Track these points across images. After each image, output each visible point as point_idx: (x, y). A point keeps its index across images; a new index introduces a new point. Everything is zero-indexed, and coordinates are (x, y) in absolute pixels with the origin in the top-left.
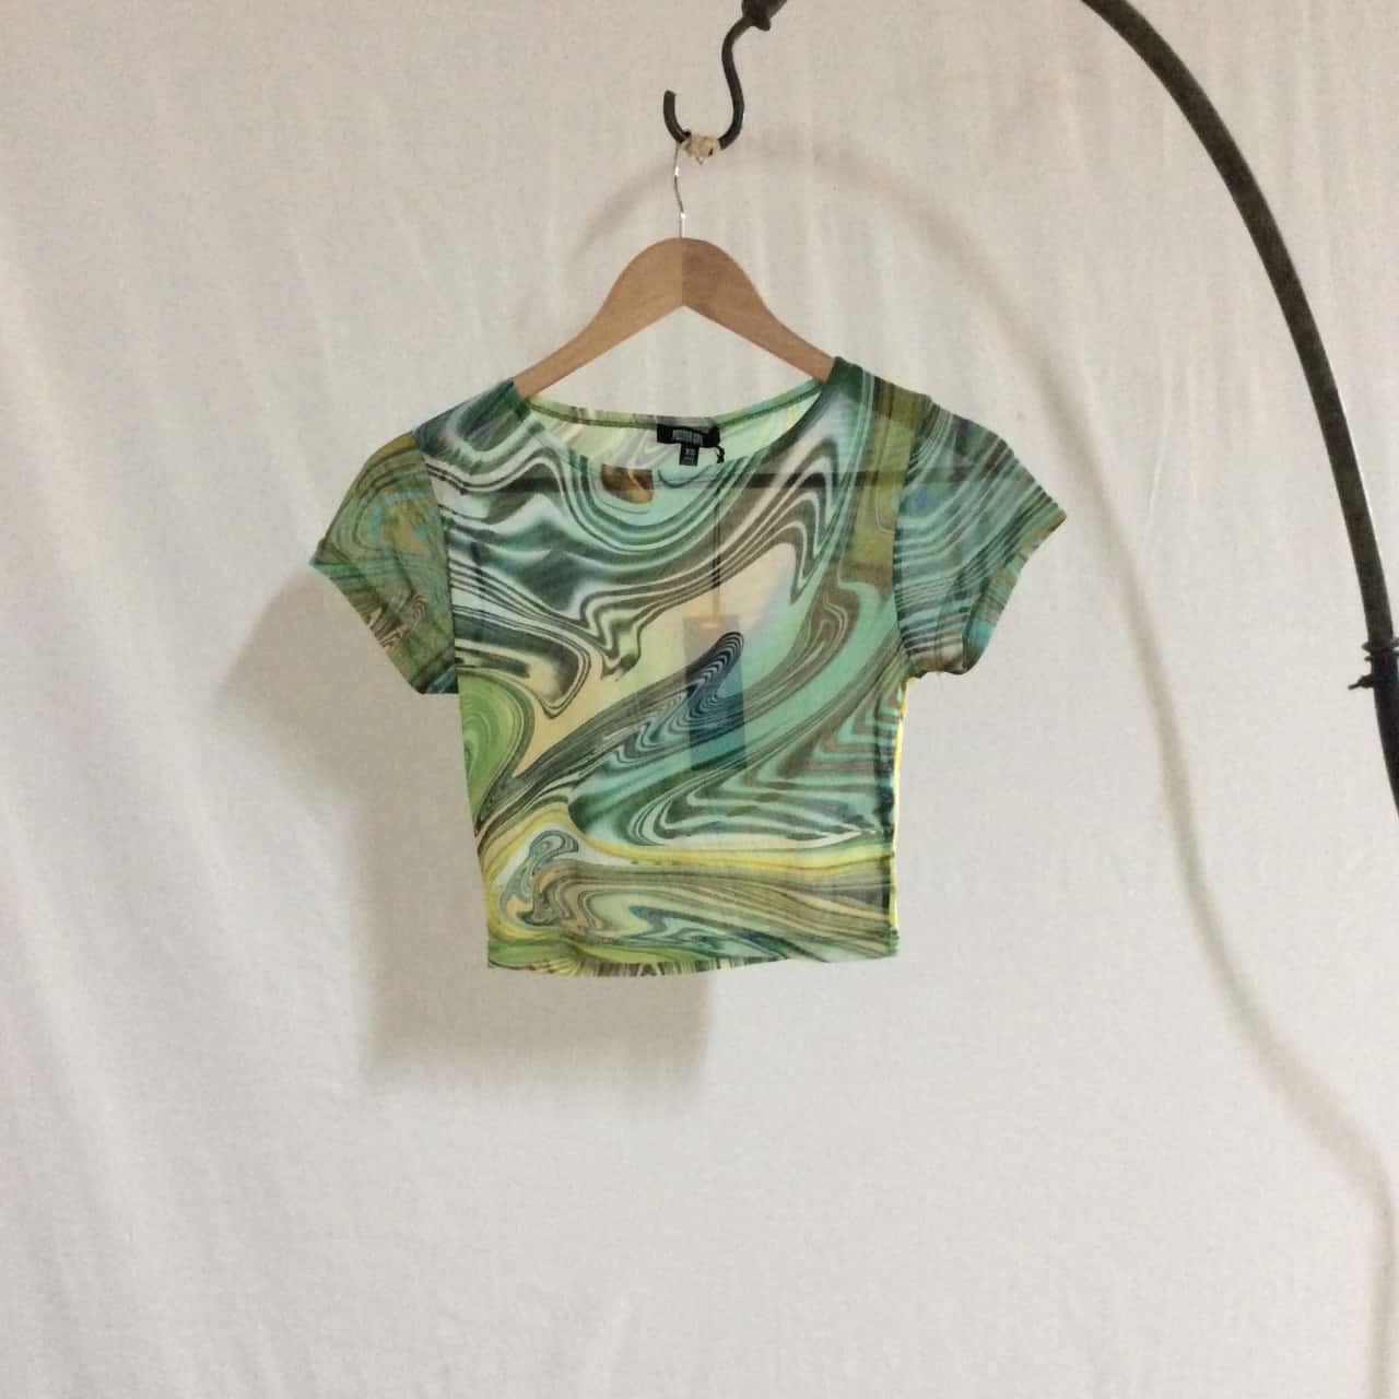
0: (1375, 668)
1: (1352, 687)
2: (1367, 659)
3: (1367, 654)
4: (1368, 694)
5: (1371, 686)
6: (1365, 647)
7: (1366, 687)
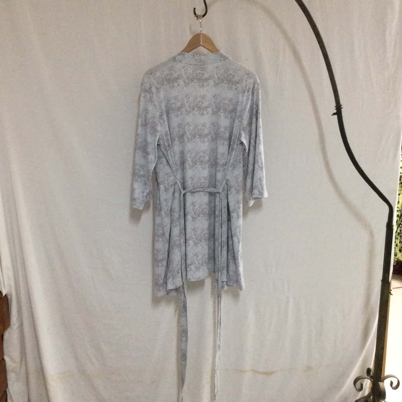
0: (337, 111)
1: (332, 115)
3: (336, 108)
4: (336, 116)
5: (336, 115)
6: (335, 107)
7: (335, 115)
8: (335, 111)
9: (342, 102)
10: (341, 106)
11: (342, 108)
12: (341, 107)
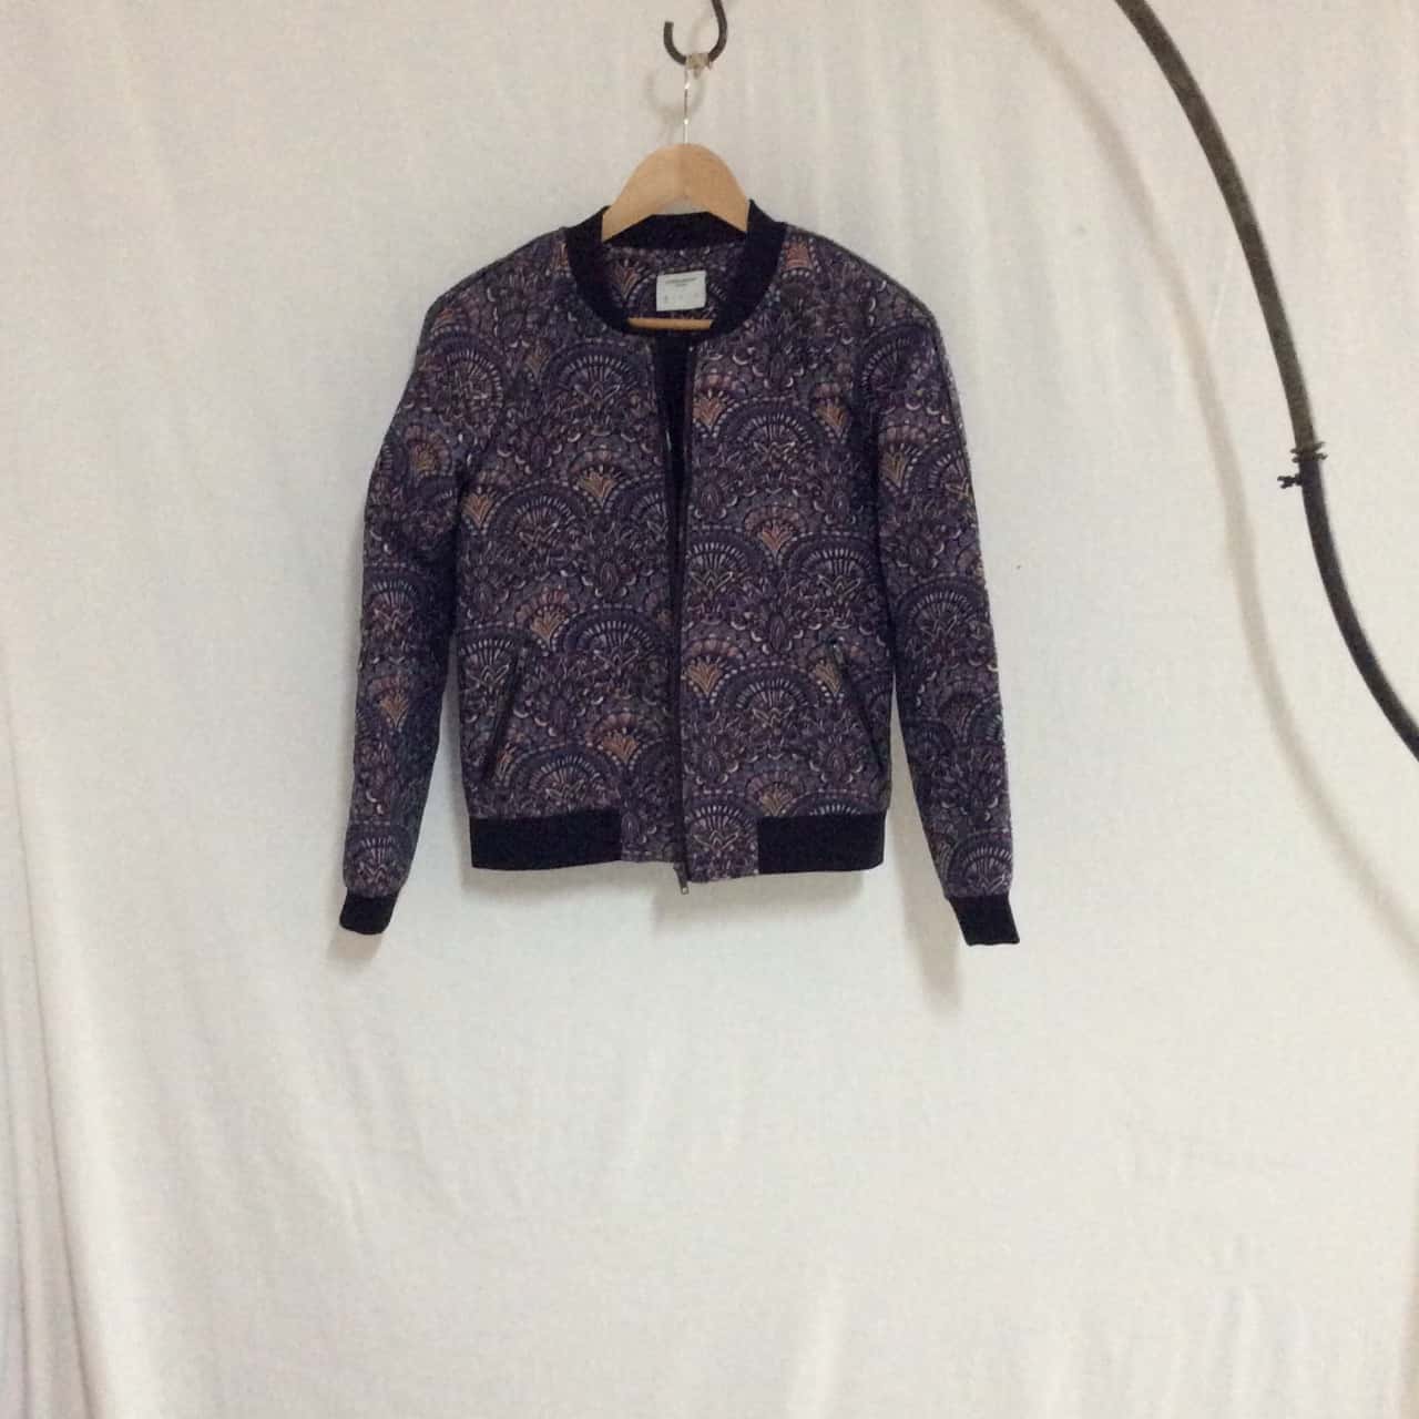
0: (1301, 467)
2: (1295, 460)
3: (1294, 455)
4: (1296, 491)
5: (1299, 483)
6: (1293, 451)
7: (1292, 485)
8: (1293, 470)
9: (1323, 429)
10: (1319, 445)
11: (1324, 458)
12: (1321, 451)
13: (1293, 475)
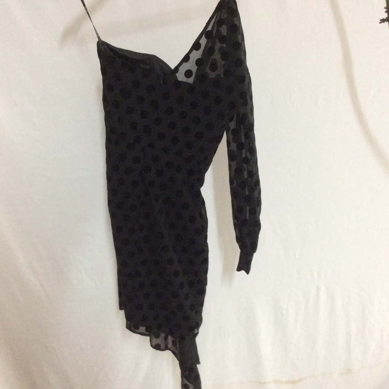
0: (388, 15)
1: (380, 23)
2: (386, 12)
3: (386, 10)
5: (387, 22)
6: (385, 8)
7: (384, 22)
8: (385, 16)
13: (385, 18)
